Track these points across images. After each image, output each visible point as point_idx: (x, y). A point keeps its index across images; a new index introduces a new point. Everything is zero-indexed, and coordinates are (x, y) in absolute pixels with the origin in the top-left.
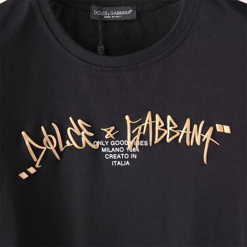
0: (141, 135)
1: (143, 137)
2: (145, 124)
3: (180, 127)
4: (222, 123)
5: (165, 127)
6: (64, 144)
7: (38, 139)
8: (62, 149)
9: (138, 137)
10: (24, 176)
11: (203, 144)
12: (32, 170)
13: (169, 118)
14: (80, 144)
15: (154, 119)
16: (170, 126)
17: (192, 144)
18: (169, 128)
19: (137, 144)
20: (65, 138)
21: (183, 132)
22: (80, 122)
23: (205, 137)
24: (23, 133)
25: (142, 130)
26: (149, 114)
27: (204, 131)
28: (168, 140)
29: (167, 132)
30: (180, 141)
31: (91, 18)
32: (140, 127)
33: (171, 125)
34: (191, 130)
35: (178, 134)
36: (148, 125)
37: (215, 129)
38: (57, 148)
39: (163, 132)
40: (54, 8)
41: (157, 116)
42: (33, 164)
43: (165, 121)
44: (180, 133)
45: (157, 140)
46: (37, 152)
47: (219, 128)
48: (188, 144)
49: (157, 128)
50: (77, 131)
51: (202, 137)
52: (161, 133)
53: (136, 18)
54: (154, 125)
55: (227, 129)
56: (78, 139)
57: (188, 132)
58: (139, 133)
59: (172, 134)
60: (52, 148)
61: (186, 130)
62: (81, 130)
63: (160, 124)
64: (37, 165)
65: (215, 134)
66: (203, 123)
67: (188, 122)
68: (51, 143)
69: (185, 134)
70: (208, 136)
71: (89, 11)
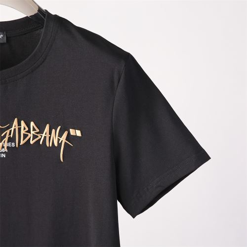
0: (9, 138)
2: (12, 129)
4: (75, 129)
9: (6, 139)
11: (60, 145)
13: (32, 124)
16: (33, 131)
17: (51, 146)
18: (32, 132)
19: (6, 145)
21: (44, 135)
23: (61, 139)
25: (10, 134)
26: (16, 120)
28: (32, 142)
29: (30, 136)
30: (41, 143)
32: (8, 131)
34: (50, 133)
35: (40, 137)
36: (15, 129)
37: (69, 133)
39: (28, 135)
44: (42, 136)
45: (22, 142)
47: (72, 132)
48: (48, 145)
49: (23, 132)
51: (59, 140)
53: (5, 42)
57: (48, 136)
58: (7, 136)
61: (46, 134)
63: (25, 129)
65: (69, 137)
66: (59, 128)
67: (48, 127)
69: (45, 137)
70: (64, 138)
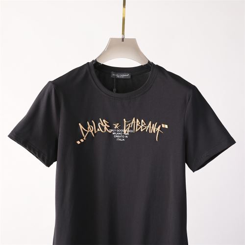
1: (131, 129)
2: (132, 123)
3: (147, 125)
4: (165, 124)
5: (140, 125)
6: (97, 130)
7: (86, 127)
8: (95, 132)
10: (78, 142)
11: (156, 132)
12: (82, 140)
13: (142, 121)
14: (103, 130)
15: (136, 121)
17: (151, 132)
18: (142, 125)
19: (128, 132)
20: (97, 127)
21: (148, 127)
22: (104, 120)
23: (157, 129)
24: (80, 124)
25: (131, 126)
26: (134, 119)
27: (157, 127)
28: (142, 130)
29: (141, 127)
30: (146, 131)
31: (111, 77)
32: (130, 124)
33: (143, 124)
34: (152, 126)
35: (146, 128)
37: (161, 126)
38: (94, 132)
40: (96, 72)
41: (137, 120)
42: (83, 138)
43: (140, 122)
45: (137, 130)
46: (85, 133)
47: (163, 126)
49: (137, 125)
50: (102, 124)
52: (138, 127)
53: (130, 78)
54: (136, 123)
55: (166, 126)
56: (103, 128)
57: (150, 127)
58: (129, 127)
59: (143, 128)
60: (91, 131)
62: (104, 124)
63: (138, 123)
64: (84, 139)
65: (161, 128)
66: (156, 123)
67: (150, 122)
68: (91, 129)
71: (110, 74)
